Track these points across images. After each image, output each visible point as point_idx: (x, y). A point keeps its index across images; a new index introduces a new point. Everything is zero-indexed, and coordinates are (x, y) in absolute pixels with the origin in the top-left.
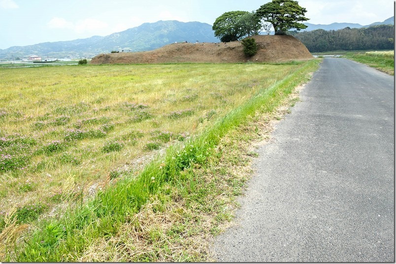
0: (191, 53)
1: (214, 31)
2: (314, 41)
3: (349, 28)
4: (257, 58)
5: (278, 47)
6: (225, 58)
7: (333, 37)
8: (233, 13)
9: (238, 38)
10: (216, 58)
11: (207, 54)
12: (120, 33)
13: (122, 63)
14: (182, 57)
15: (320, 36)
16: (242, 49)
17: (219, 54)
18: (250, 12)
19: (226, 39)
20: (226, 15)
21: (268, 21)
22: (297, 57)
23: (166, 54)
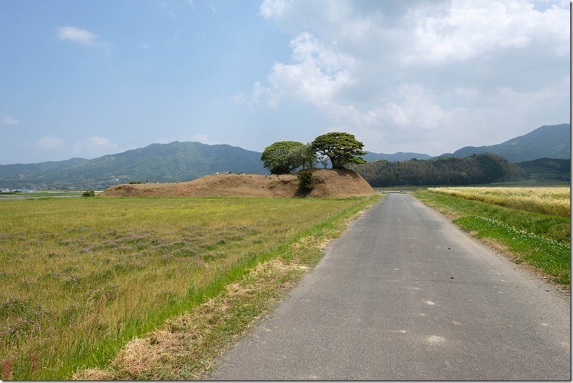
0: (238, 185)
1: (263, 162)
2: (377, 174)
3: (415, 159)
4: (315, 192)
5: (338, 181)
6: (279, 192)
7: (399, 170)
8: (284, 144)
9: (291, 170)
10: (268, 192)
11: (256, 187)
12: (115, 156)
13: (151, 196)
14: (226, 190)
15: (383, 167)
16: (298, 182)
17: (271, 188)
18: (305, 143)
19: (277, 171)
20: (277, 145)
21: (325, 154)
22: (359, 193)
23: (206, 186)
